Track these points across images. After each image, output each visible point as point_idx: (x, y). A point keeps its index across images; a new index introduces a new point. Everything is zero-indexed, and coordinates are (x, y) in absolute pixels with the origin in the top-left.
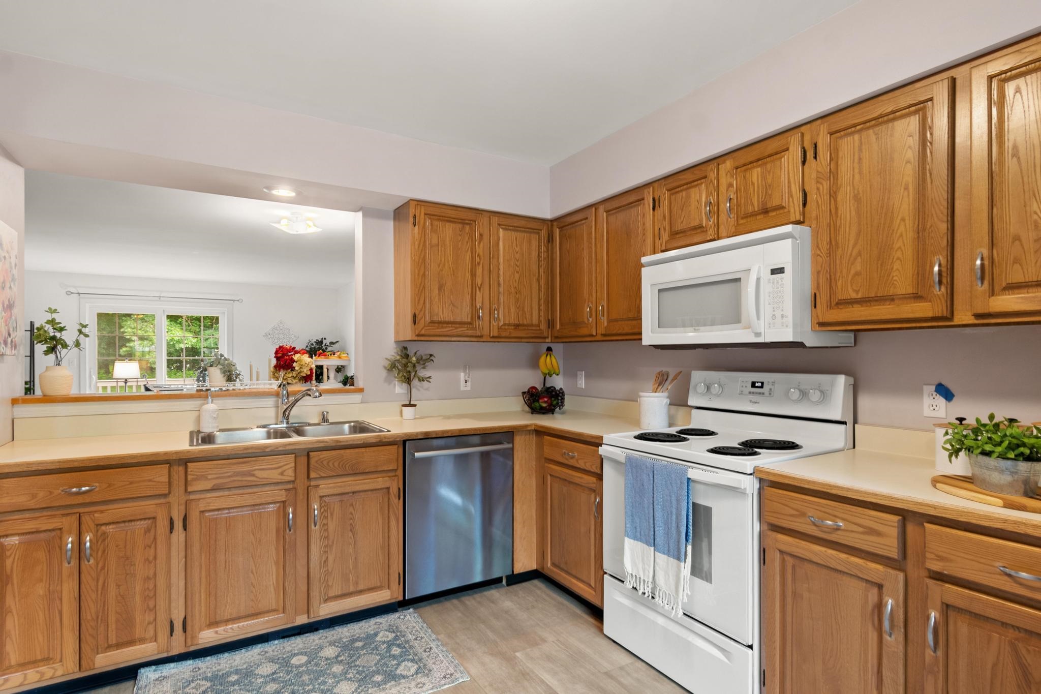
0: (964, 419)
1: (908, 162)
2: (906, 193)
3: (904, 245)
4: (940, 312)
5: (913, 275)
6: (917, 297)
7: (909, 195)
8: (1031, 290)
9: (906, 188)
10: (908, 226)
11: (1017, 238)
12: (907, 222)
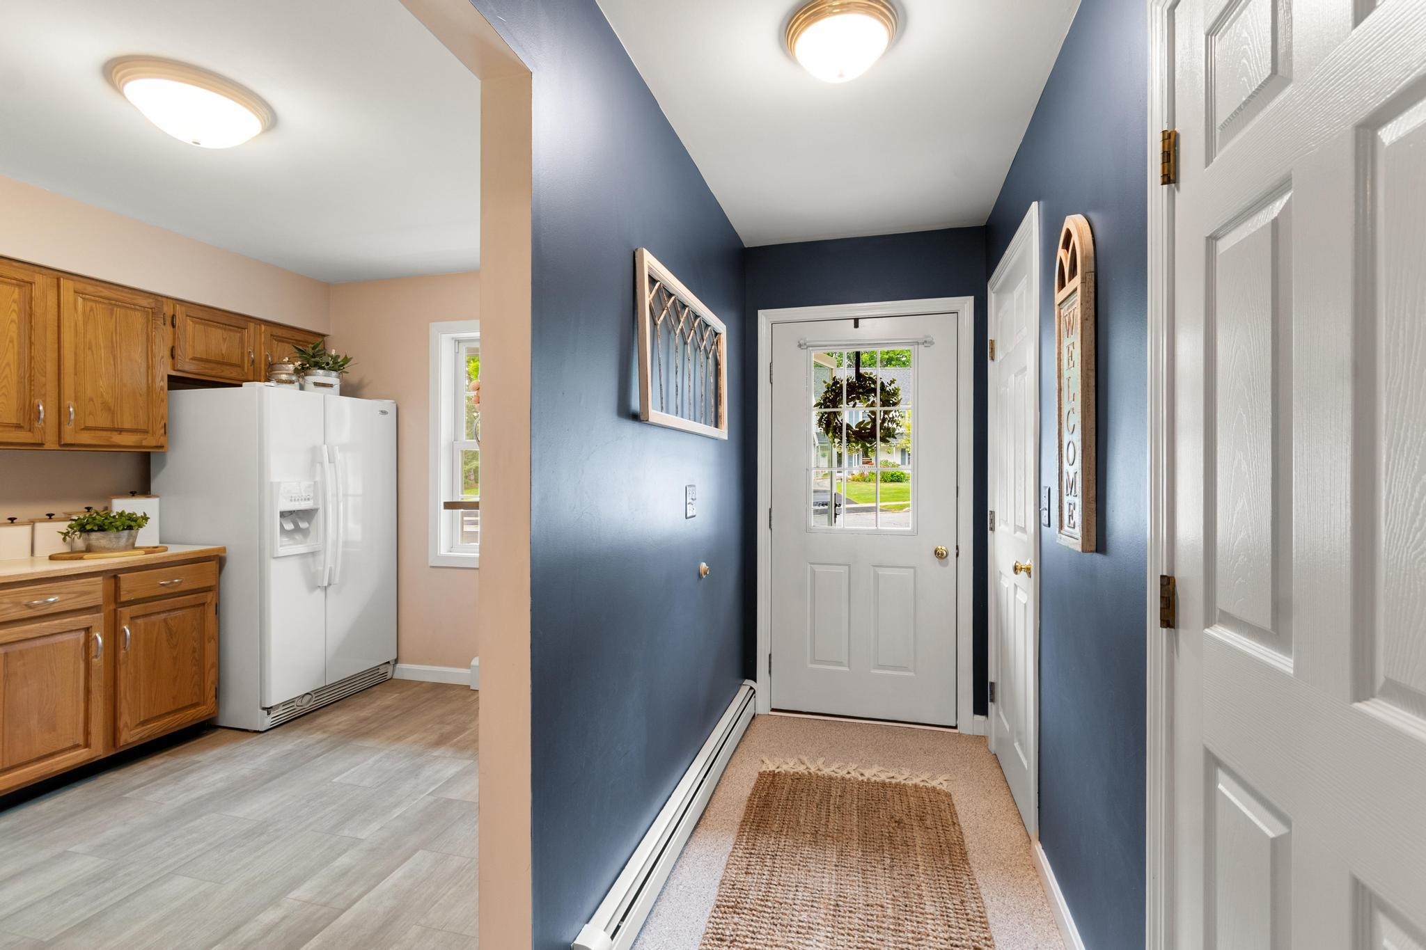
0: (15, 519)
1: (12, 321)
2: (11, 345)
3: (9, 385)
4: (40, 440)
5: (17, 410)
6: (18, 427)
7: (13, 347)
8: (97, 432)
9: (11, 341)
10: (12, 371)
11: (91, 399)
12: (12, 367)
